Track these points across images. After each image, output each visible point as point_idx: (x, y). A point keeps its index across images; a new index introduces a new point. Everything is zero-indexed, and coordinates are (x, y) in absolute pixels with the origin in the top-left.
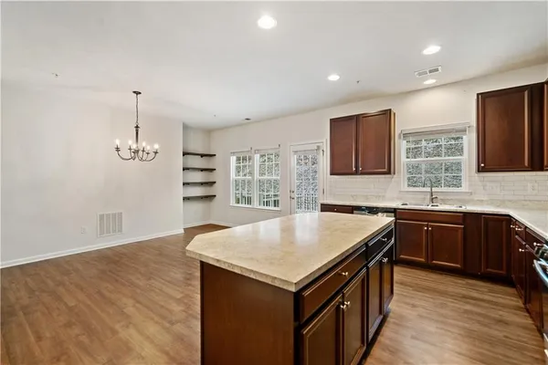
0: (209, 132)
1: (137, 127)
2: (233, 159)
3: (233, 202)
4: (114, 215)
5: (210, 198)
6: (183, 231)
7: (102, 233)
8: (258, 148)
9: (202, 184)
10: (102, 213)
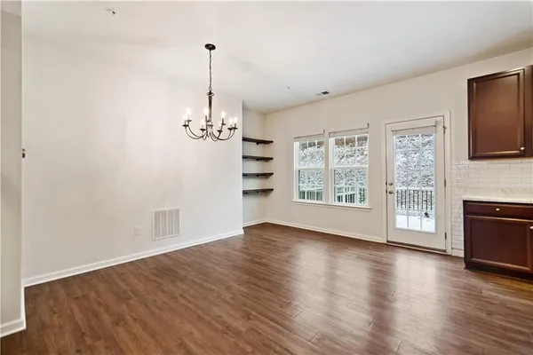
0: (265, 114)
1: (210, 93)
2: (297, 145)
3: (296, 198)
4: (171, 212)
5: (267, 192)
6: (242, 232)
7: (157, 234)
8: (332, 130)
9: (258, 175)
10: (157, 210)
